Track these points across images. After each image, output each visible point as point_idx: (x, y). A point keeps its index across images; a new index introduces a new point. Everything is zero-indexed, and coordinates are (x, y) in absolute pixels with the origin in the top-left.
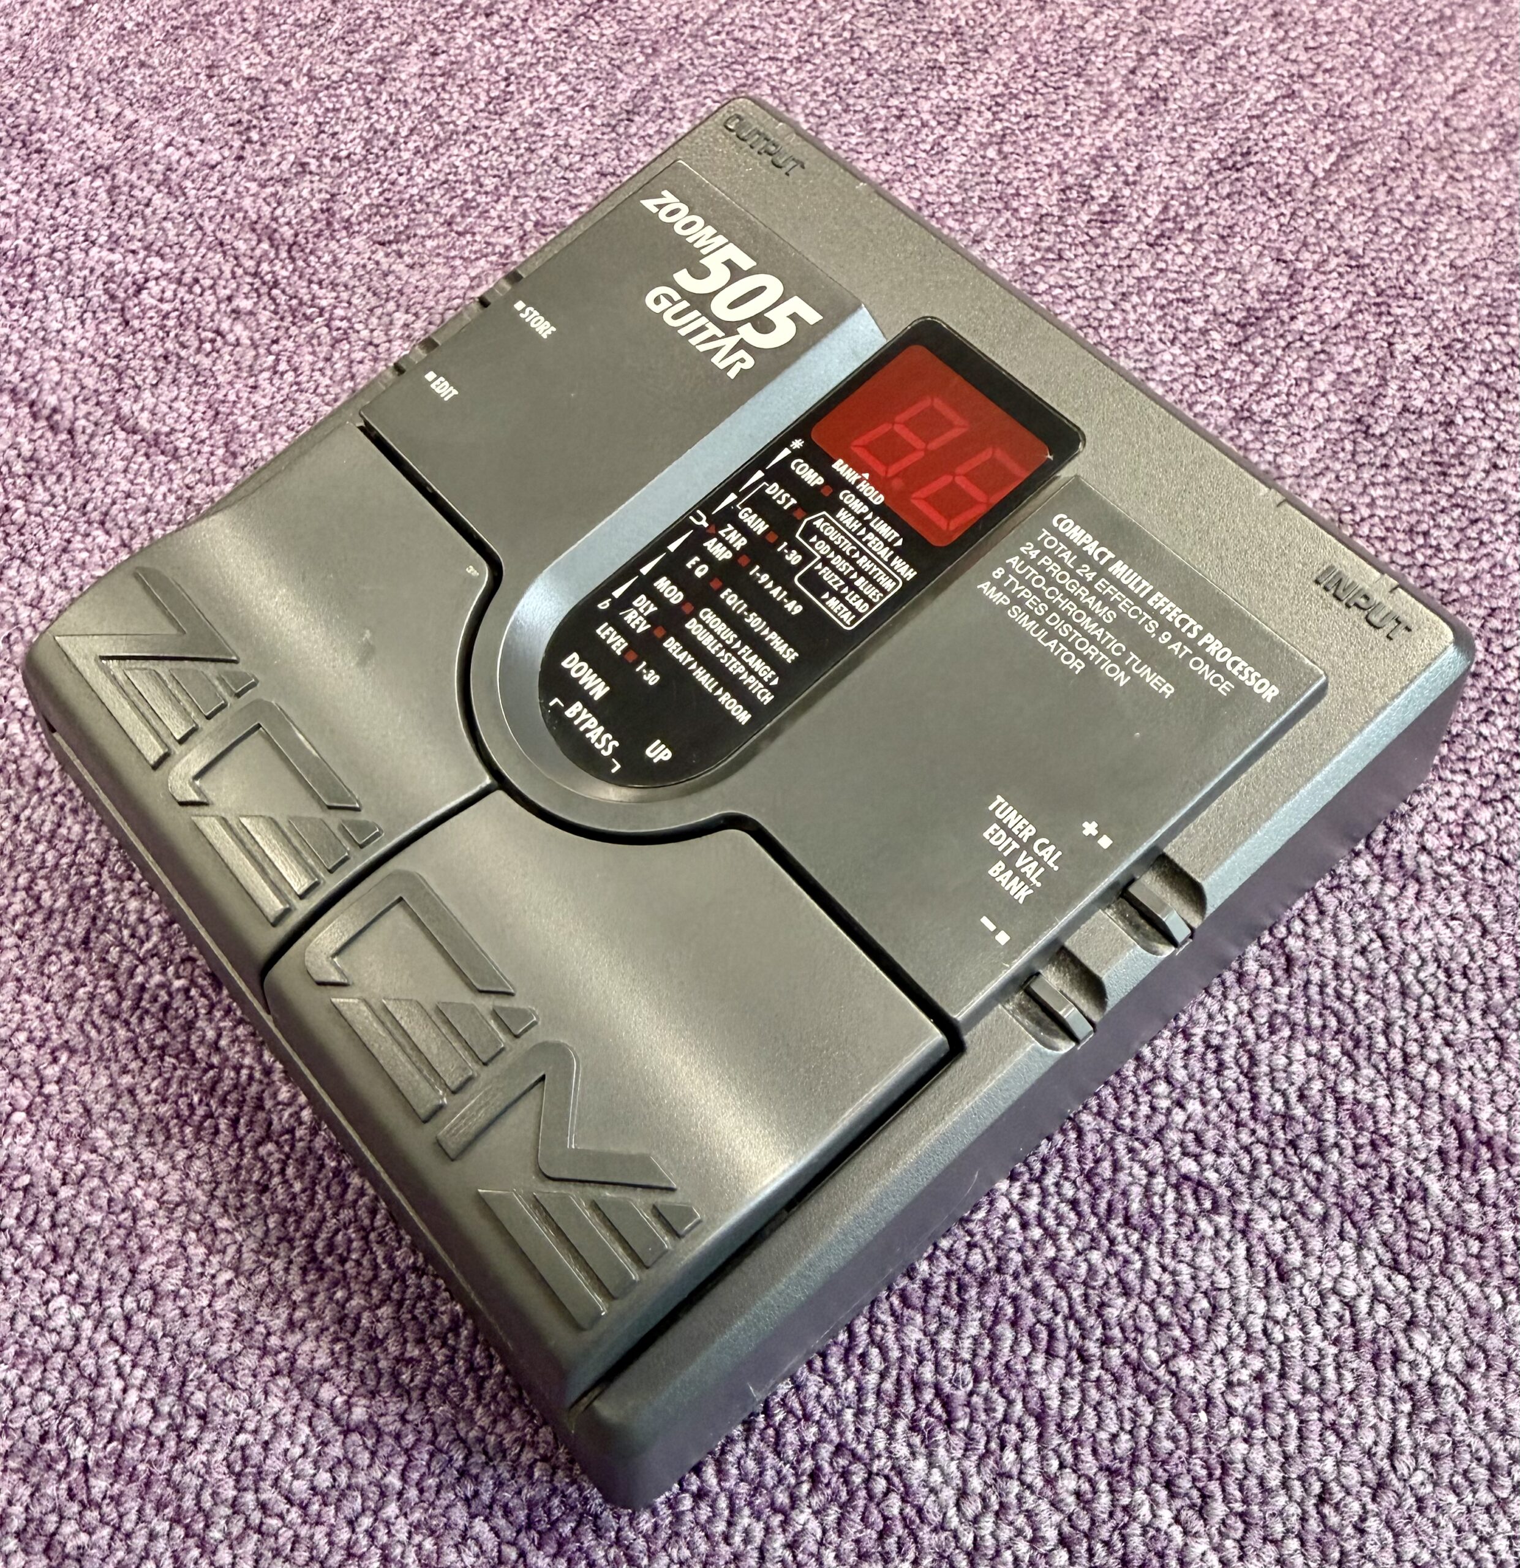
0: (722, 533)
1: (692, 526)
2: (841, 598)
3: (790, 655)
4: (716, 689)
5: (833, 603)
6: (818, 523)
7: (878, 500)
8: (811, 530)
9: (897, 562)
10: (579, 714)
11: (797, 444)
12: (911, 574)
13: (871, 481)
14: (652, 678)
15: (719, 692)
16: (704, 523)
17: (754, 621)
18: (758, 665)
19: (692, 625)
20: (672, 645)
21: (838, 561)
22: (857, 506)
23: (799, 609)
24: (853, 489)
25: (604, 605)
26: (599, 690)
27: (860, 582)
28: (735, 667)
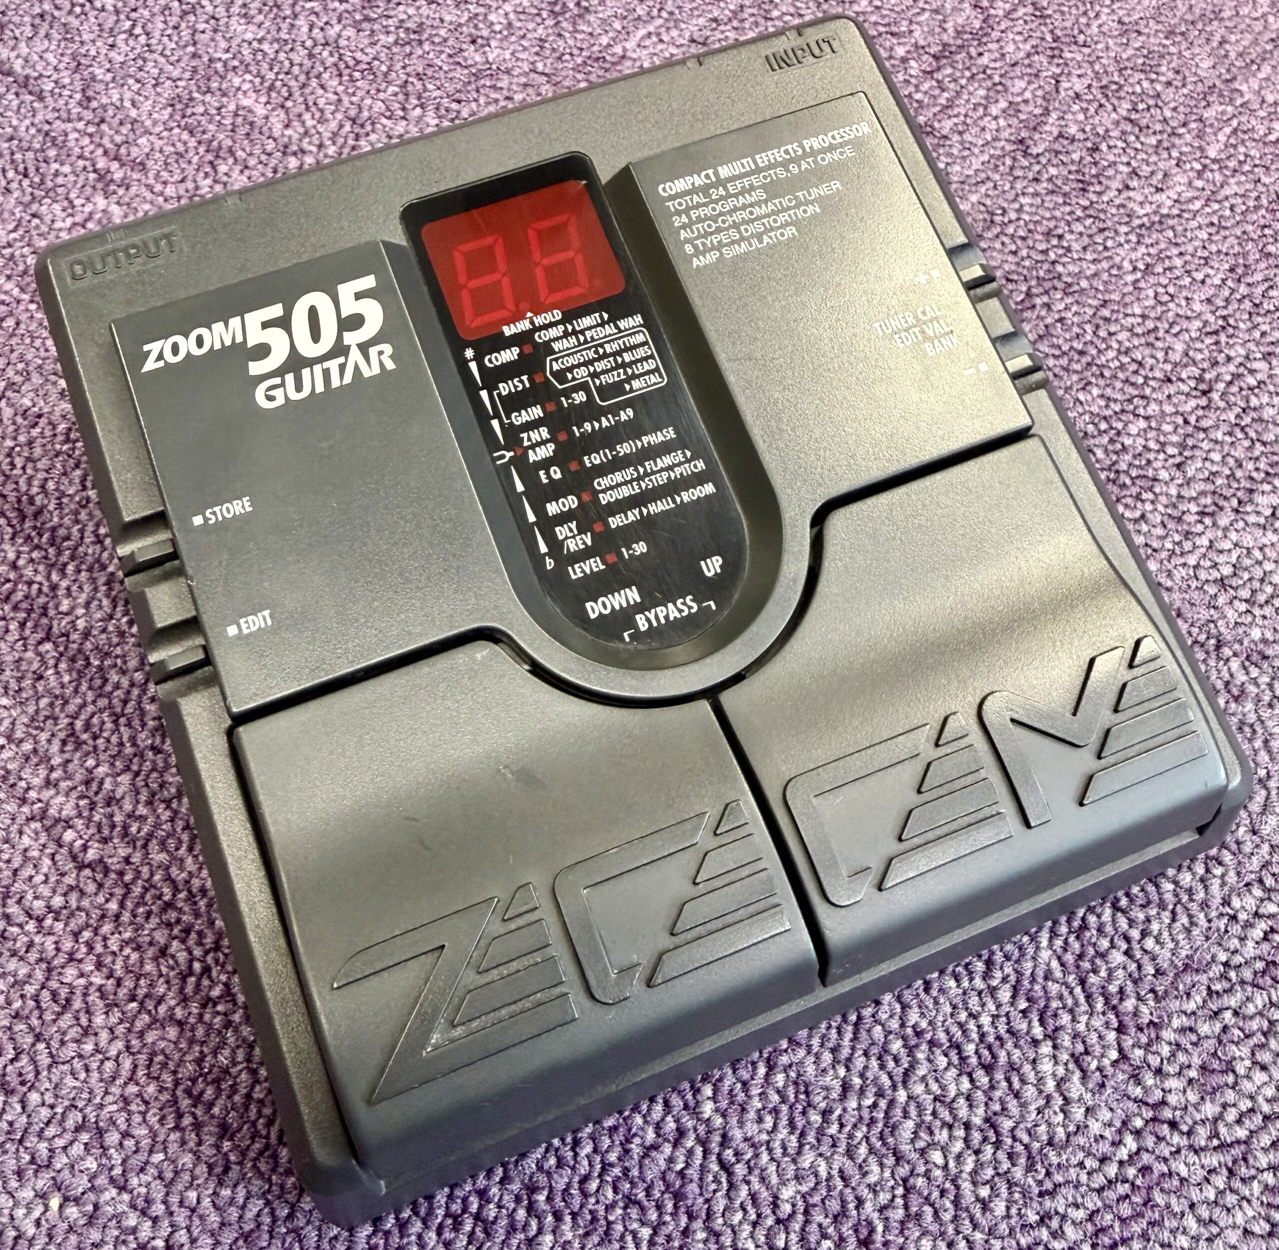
0: (526, 444)
1: (506, 466)
2: (635, 377)
3: (670, 434)
4: (674, 501)
5: (636, 384)
6: (556, 367)
7: (558, 315)
8: (560, 376)
9: (622, 324)
10: (648, 620)
11: (469, 353)
12: (639, 319)
13: (537, 313)
14: (641, 548)
15: (678, 499)
16: (509, 455)
17: (624, 449)
18: (667, 460)
19: (604, 499)
20: (615, 522)
21: (599, 366)
22: (554, 332)
23: (630, 412)
24: (536, 329)
25: (550, 564)
26: (633, 595)
27: (627, 357)
28: (661, 479)
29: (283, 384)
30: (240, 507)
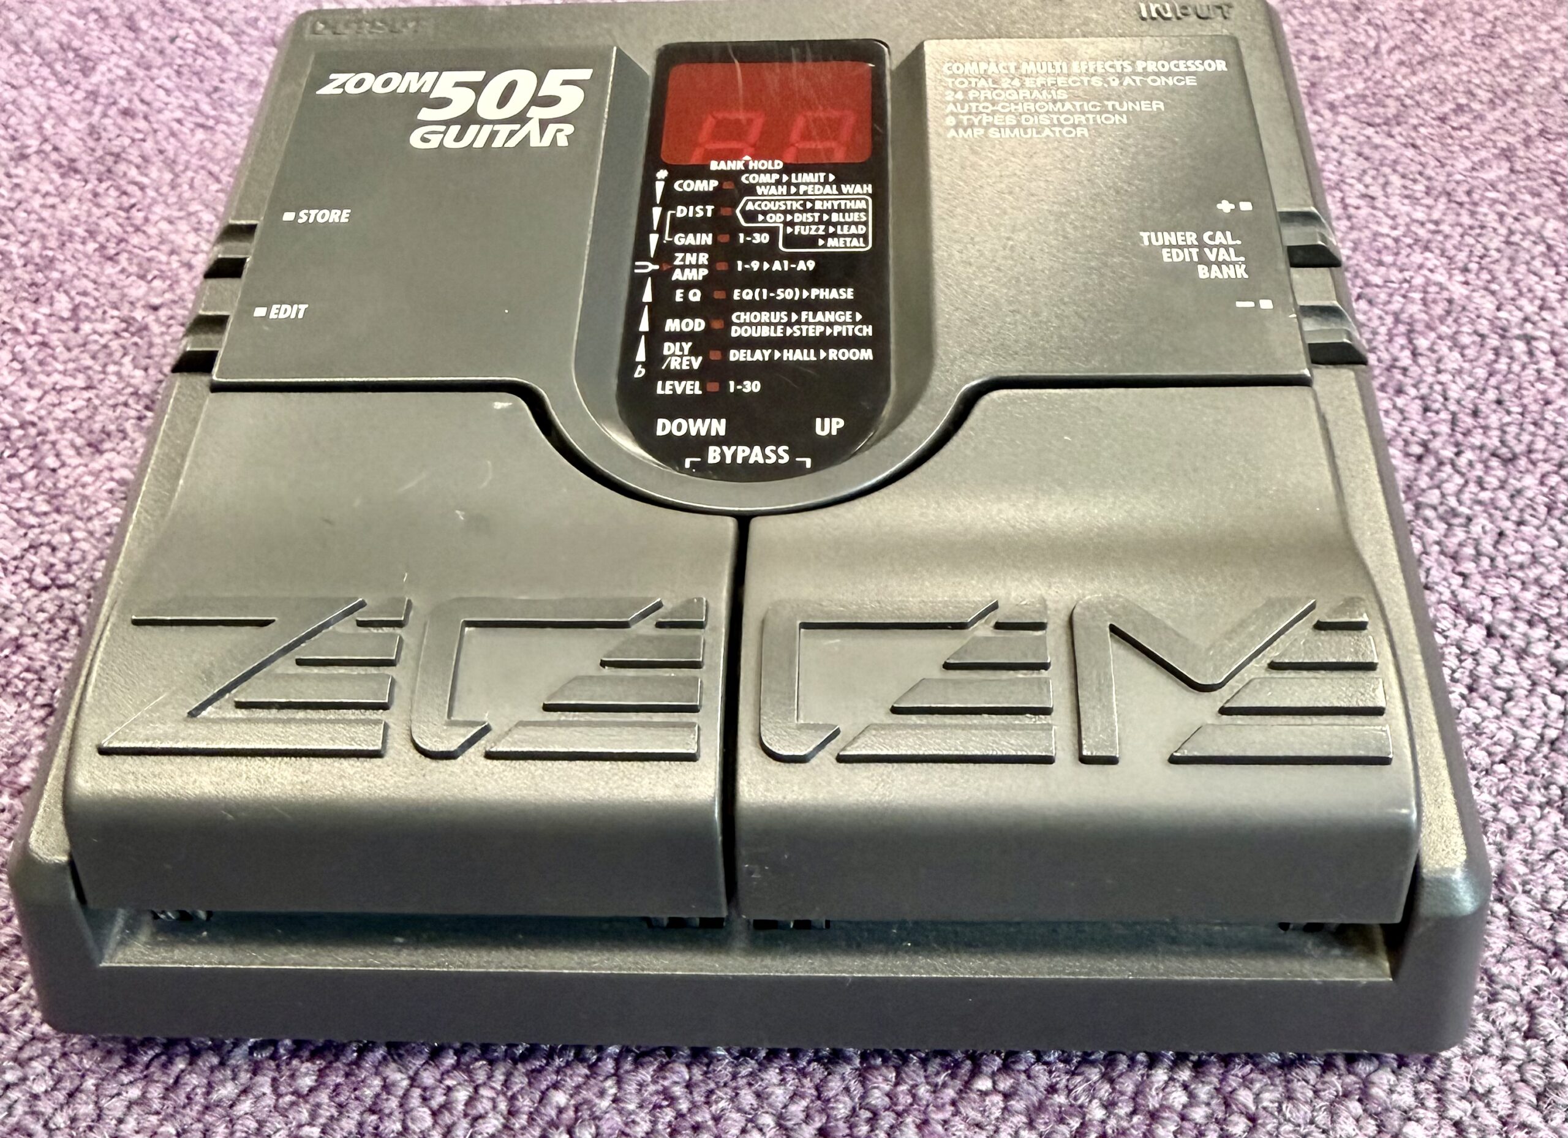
0: (677, 262)
1: (644, 276)
2: (834, 235)
3: (848, 294)
4: (817, 354)
5: (831, 242)
6: (750, 207)
7: (779, 165)
8: (750, 216)
9: (845, 188)
10: (723, 455)
11: (662, 174)
12: (869, 188)
13: (755, 157)
14: (752, 387)
15: (823, 354)
16: (652, 267)
17: (786, 294)
18: (830, 316)
19: (735, 332)
20: (735, 355)
21: (798, 218)
22: (765, 178)
23: (811, 264)
24: (747, 170)
25: (640, 372)
26: (719, 427)
27: (835, 217)
28: (814, 331)
29: (445, 133)
30: (337, 216)
